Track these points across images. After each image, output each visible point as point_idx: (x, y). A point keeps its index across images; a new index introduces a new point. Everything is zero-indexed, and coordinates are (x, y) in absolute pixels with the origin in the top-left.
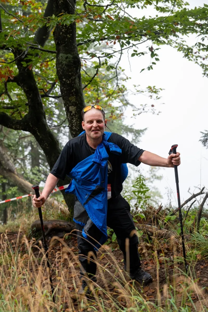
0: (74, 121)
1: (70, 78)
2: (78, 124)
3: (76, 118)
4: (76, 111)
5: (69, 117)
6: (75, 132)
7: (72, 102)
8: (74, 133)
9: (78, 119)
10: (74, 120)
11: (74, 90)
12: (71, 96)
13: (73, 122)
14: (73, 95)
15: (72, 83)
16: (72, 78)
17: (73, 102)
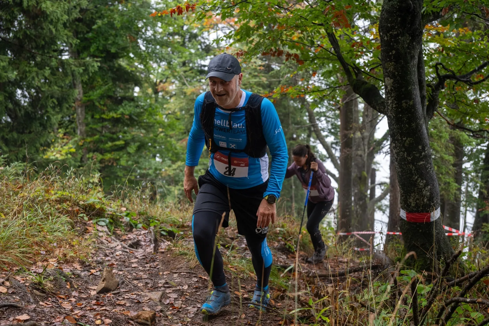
1: (388, 32)
2: (395, 108)
3: (392, 97)
4: (392, 86)
7: (388, 71)
9: (395, 99)
11: (394, 52)
12: (389, 61)
14: (391, 61)
15: (392, 41)
16: (391, 32)
17: (390, 71)
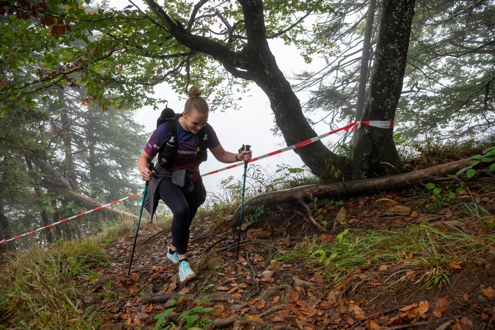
0: (408, 13)
5: (400, 7)
6: (402, 33)
8: (401, 35)
10: (408, 11)
13: (405, 14)
